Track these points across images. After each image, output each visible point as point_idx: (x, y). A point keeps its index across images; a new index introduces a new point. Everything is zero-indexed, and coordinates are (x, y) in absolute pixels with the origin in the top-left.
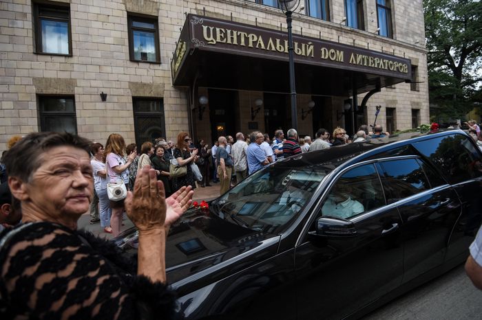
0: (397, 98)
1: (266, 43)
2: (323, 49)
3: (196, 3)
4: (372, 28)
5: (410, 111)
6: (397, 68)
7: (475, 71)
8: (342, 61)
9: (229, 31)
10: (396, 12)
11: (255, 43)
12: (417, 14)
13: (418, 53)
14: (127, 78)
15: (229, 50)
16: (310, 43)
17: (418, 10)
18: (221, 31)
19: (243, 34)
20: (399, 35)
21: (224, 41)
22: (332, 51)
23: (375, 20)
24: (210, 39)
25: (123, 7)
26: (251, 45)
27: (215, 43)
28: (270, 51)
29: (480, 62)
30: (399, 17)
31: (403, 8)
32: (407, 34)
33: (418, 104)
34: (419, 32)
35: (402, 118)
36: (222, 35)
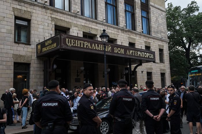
0: (153, 67)
1: (91, 46)
2: (115, 48)
3: (51, 14)
4: (139, 29)
5: (160, 74)
6: (148, 56)
7: (198, 50)
8: (123, 53)
9: (77, 41)
10: (152, 21)
11: (87, 46)
12: (163, 21)
13: (163, 42)
14: (12, 52)
15: (76, 49)
16: (110, 46)
17: (163, 20)
18: (73, 41)
19: (82, 42)
20: (153, 33)
21: (75, 45)
22: (119, 49)
23: (141, 25)
24: (69, 45)
25: (13, 13)
26: (85, 47)
27: (71, 46)
28: (93, 49)
29: (200, 46)
30: (153, 23)
31: (155, 18)
32: (157, 32)
33: (164, 70)
34: (164, 31)
35: (156, 78)
36: (74, 42)
